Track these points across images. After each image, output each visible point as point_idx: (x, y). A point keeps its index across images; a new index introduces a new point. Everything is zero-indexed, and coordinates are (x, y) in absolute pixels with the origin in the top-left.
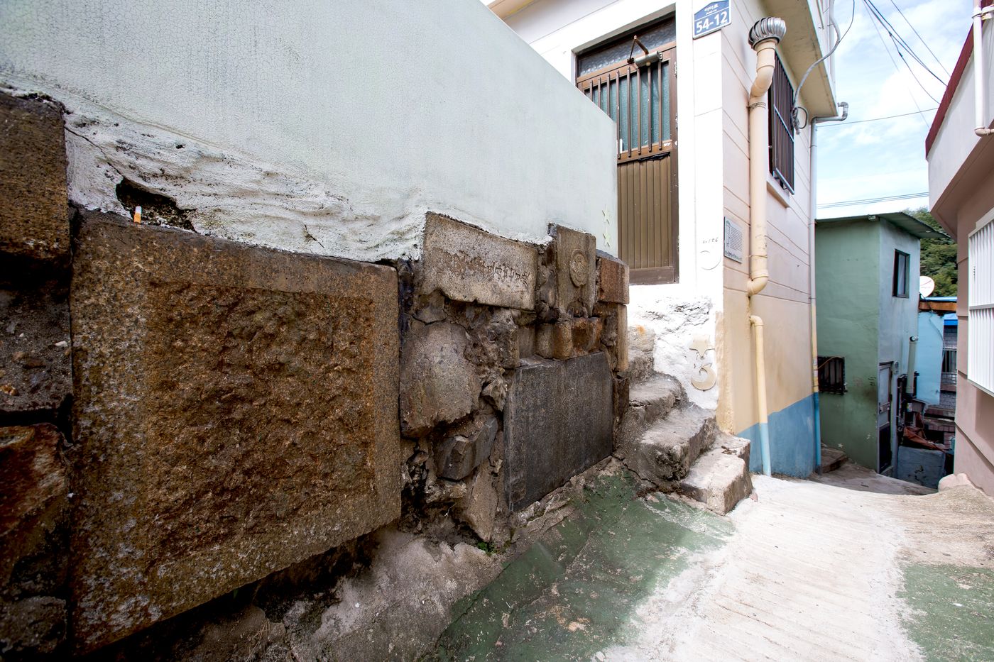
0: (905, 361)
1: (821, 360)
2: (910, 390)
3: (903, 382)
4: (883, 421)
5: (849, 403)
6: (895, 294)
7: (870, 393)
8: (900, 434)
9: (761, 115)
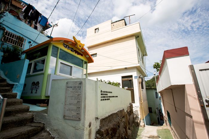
0: (159, 107)
1: (149, 108)
2: (160, 112)
3: (159, 110)
4: (158, 116)
5: (153, 114)
6: (156, 98)
7: (155, 113)
8: (160, 118)
9: (140, 84)
